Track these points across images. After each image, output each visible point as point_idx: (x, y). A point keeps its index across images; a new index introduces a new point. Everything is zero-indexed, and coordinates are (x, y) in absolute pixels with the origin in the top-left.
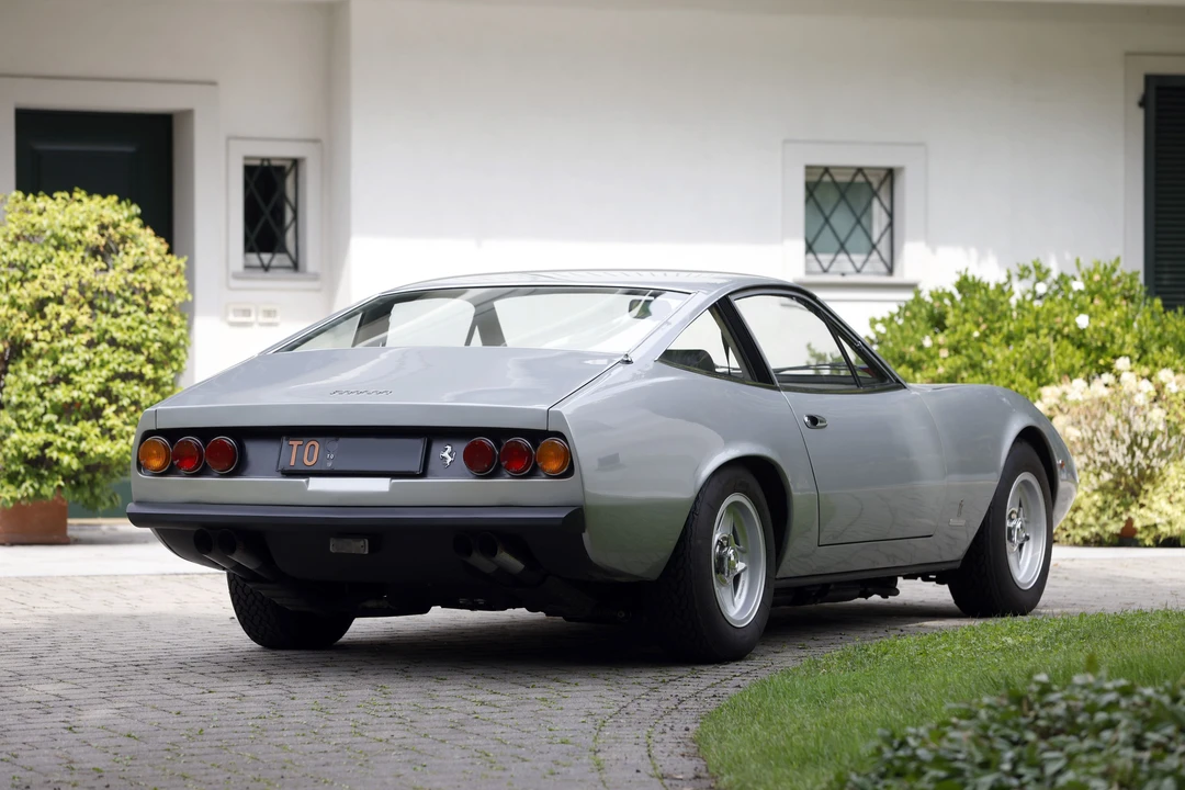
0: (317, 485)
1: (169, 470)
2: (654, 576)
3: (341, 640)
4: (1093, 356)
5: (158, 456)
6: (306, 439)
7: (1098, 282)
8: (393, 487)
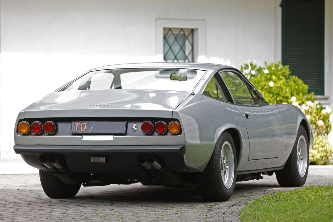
0: (85, 138)
1: (29, 133)
2: (202, 170)
3: (76, 195)
4: (275, 97)
5: (25, 128)
6: (81, 122)
7: (274, 70)
8: (114, 139)
